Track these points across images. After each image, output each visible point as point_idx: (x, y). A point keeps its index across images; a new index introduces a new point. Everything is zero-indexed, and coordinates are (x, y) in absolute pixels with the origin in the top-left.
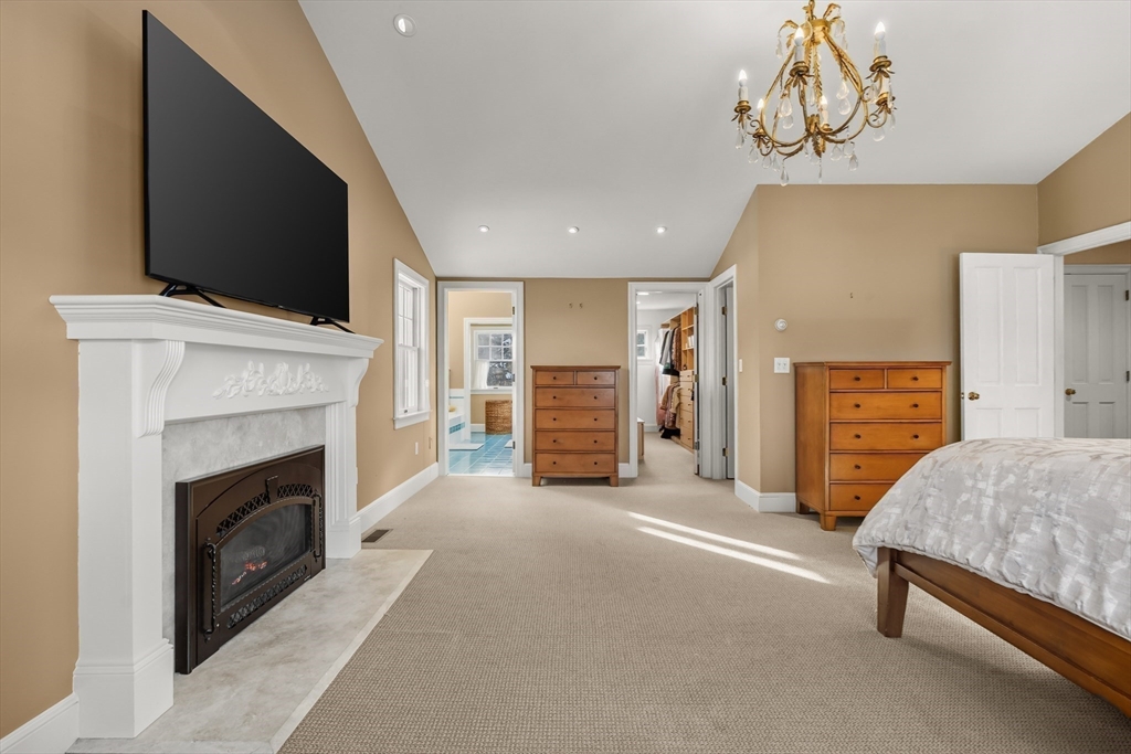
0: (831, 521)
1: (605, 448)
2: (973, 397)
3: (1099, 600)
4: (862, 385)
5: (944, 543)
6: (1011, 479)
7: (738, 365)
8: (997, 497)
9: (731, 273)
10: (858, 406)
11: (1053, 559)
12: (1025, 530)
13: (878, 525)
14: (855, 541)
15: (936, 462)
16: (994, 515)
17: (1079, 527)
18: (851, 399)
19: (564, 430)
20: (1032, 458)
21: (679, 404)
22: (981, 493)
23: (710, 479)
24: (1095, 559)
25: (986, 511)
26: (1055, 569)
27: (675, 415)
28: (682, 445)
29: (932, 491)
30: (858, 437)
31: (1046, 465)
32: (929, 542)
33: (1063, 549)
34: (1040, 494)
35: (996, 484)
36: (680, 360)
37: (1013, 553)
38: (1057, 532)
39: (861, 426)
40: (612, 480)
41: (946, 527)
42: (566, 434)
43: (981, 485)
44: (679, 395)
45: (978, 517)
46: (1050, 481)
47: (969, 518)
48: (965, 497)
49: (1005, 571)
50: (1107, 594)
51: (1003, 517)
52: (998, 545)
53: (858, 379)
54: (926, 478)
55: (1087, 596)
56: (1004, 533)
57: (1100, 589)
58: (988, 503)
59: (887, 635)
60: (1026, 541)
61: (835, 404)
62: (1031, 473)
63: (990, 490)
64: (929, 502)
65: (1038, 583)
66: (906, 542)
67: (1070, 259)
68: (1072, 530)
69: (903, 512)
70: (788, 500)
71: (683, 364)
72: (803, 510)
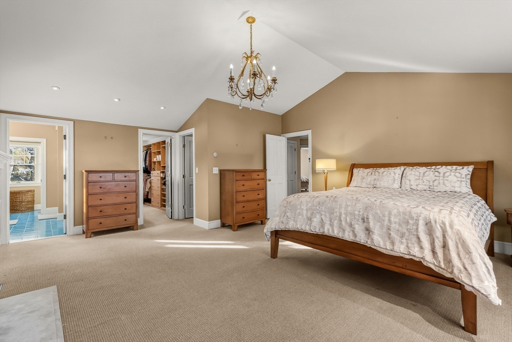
0: (236, 227)
1: (130, 212)
2: (270, 180)
3: (333, 231)
4: (245, 178)
5: (294, 225)
6: (310, 204)
7: (195, 170)
8: (307, 210)
9: (192, 131)
10: (244, 185)
11: (322, 223)
12: (315, 217)
13: (273, 224)
14: (265, 231)
15: (288, 202)
16: (307, 215)
17: (327, 214)
18: (242, 183)
19: (106, 205)
20: (314, 199)
21: (151, 187)
22: (302, 209)
23: (178, 220)
24: (331, 221)
25: (305, 214)
26: (323, 226)
27: (148, 192)
28: (153, 206)
29: (288, 211)
30: (244, 196)
31: (318, 200)
32: (290, 226)
33: (324, 220)
34: (318, 207)
35: (306, 206)
36: (151, 166)
37: (314, 224)
38: (322, 216)
39: (245, 192)
40: (135, 227)
41: (294, 221)
42: (108, 207)
43: (302, 207)
44: (150, 183)
45: (303, 216)
46: (319, 204)
47: (300, 217)
48: (298, 211)
49: (312, 229)
50: (335, 228)
51: (309, 215)
52: (309, 223)
53: (244, 176)
54: (286, 207)
55: (330, 231)
56: (310, 219)
57: (333, 228)
58: (305, 212)
59: (274, 258)
60: (316, 220)
61: (237, 185)
62: (314, 202)
63: (305, 208)
64: (288, 214)
65: (320, 230)
66: (283, 227)
67: (288, 139)
68: (325, 215)
69: (280, 218)
70: (218, 223)
71: (152, 168)
72: (223, 225)
